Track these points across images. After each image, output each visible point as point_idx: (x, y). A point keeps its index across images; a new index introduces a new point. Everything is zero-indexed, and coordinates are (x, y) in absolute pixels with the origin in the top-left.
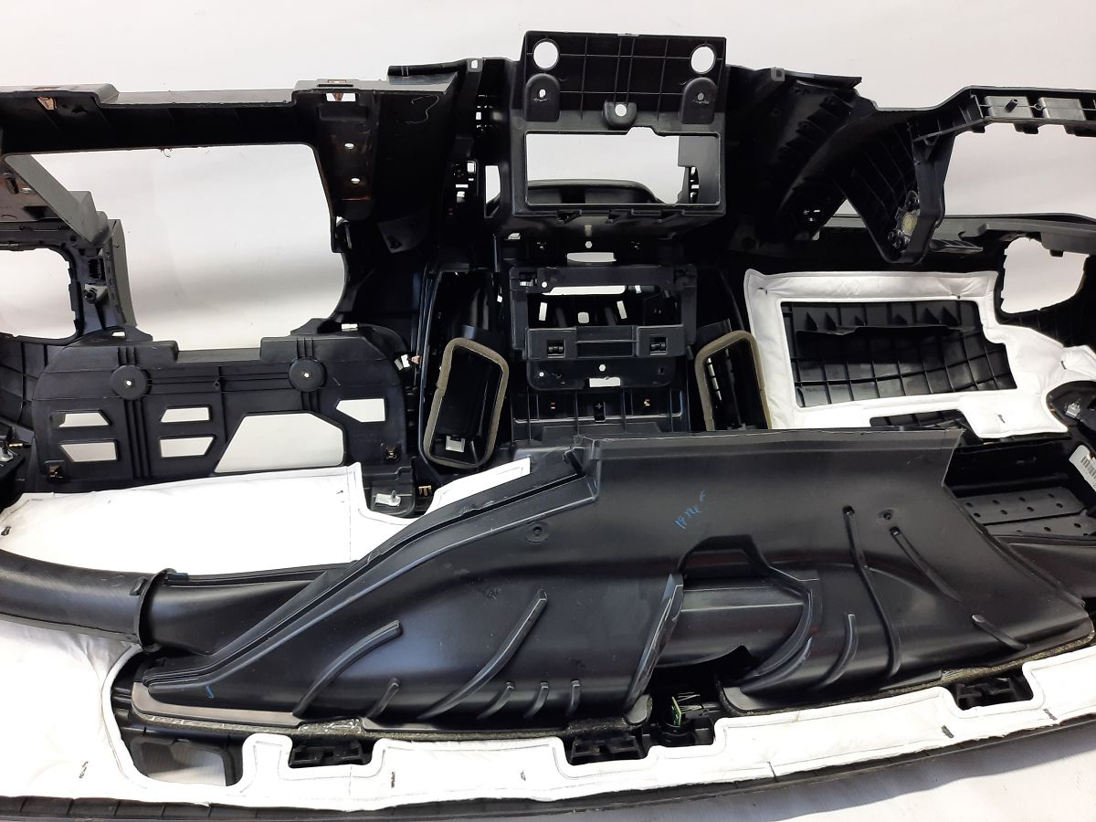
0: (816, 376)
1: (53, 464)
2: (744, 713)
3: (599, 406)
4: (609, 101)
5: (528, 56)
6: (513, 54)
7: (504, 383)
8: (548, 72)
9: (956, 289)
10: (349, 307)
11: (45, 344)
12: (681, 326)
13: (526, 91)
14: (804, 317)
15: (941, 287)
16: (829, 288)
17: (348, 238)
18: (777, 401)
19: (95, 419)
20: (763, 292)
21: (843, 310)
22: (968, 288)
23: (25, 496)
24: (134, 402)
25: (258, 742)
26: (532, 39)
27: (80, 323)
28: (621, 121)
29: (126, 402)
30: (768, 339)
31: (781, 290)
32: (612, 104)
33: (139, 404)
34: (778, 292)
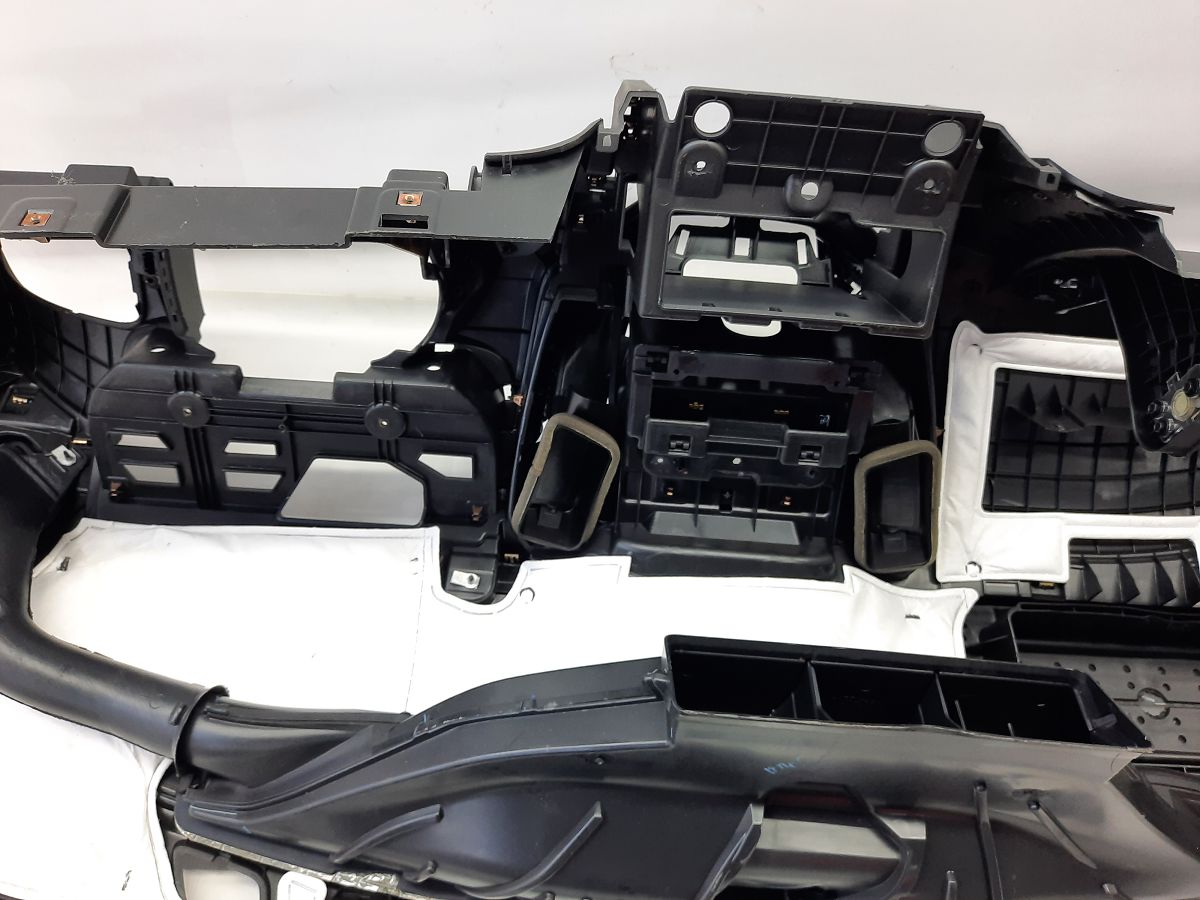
0: (1017, 465)
1: (115, 481)
3: (727, 495)
4: (795, 178)
5: (685, 120)
7: (613, 468)
8: (713, 139)
11: (108, 327)
12: (845, 435)
13: (678, 162)
14: (1022, 389)
16: (1068, 358)
17: (446, 252)
18: (956, 502)
19: (154, 442)
20: (976, 350)
21: (1078, 386)
23: (85, 522)
24: (195, 430)
25: (293, 882)
26: (694, 99)
27: (142, 307)
28: (807, 207)
29: (186, 430)
30: (967, 419)
32: (798, 182)
33: (201, 433)
34: (997, 355)
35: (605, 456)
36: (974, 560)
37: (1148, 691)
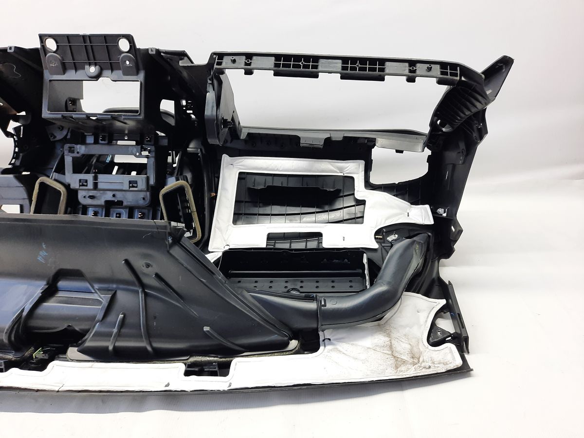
2: (72, 360)
4: (86, 65)
5: (43, 45)
6: (37, 45)
7: (63, 200)
8: (54, 52)
9: (341, 170)
10: (18, 163)
13: (47, 62)
14: (253, 180)
15: (332, 168)
16: (265, 166)
17: (21, 132)
20: (231, 166)
21: (275, 178)
22: (348, 168)
26: (43, 38)
28: (94, 75)
30: (226, 190)
31: (240, 165)
32: (88, 67)
34: (239, 167)
35: (59, 193)
36: (228, 244)
37: (293, 289)
